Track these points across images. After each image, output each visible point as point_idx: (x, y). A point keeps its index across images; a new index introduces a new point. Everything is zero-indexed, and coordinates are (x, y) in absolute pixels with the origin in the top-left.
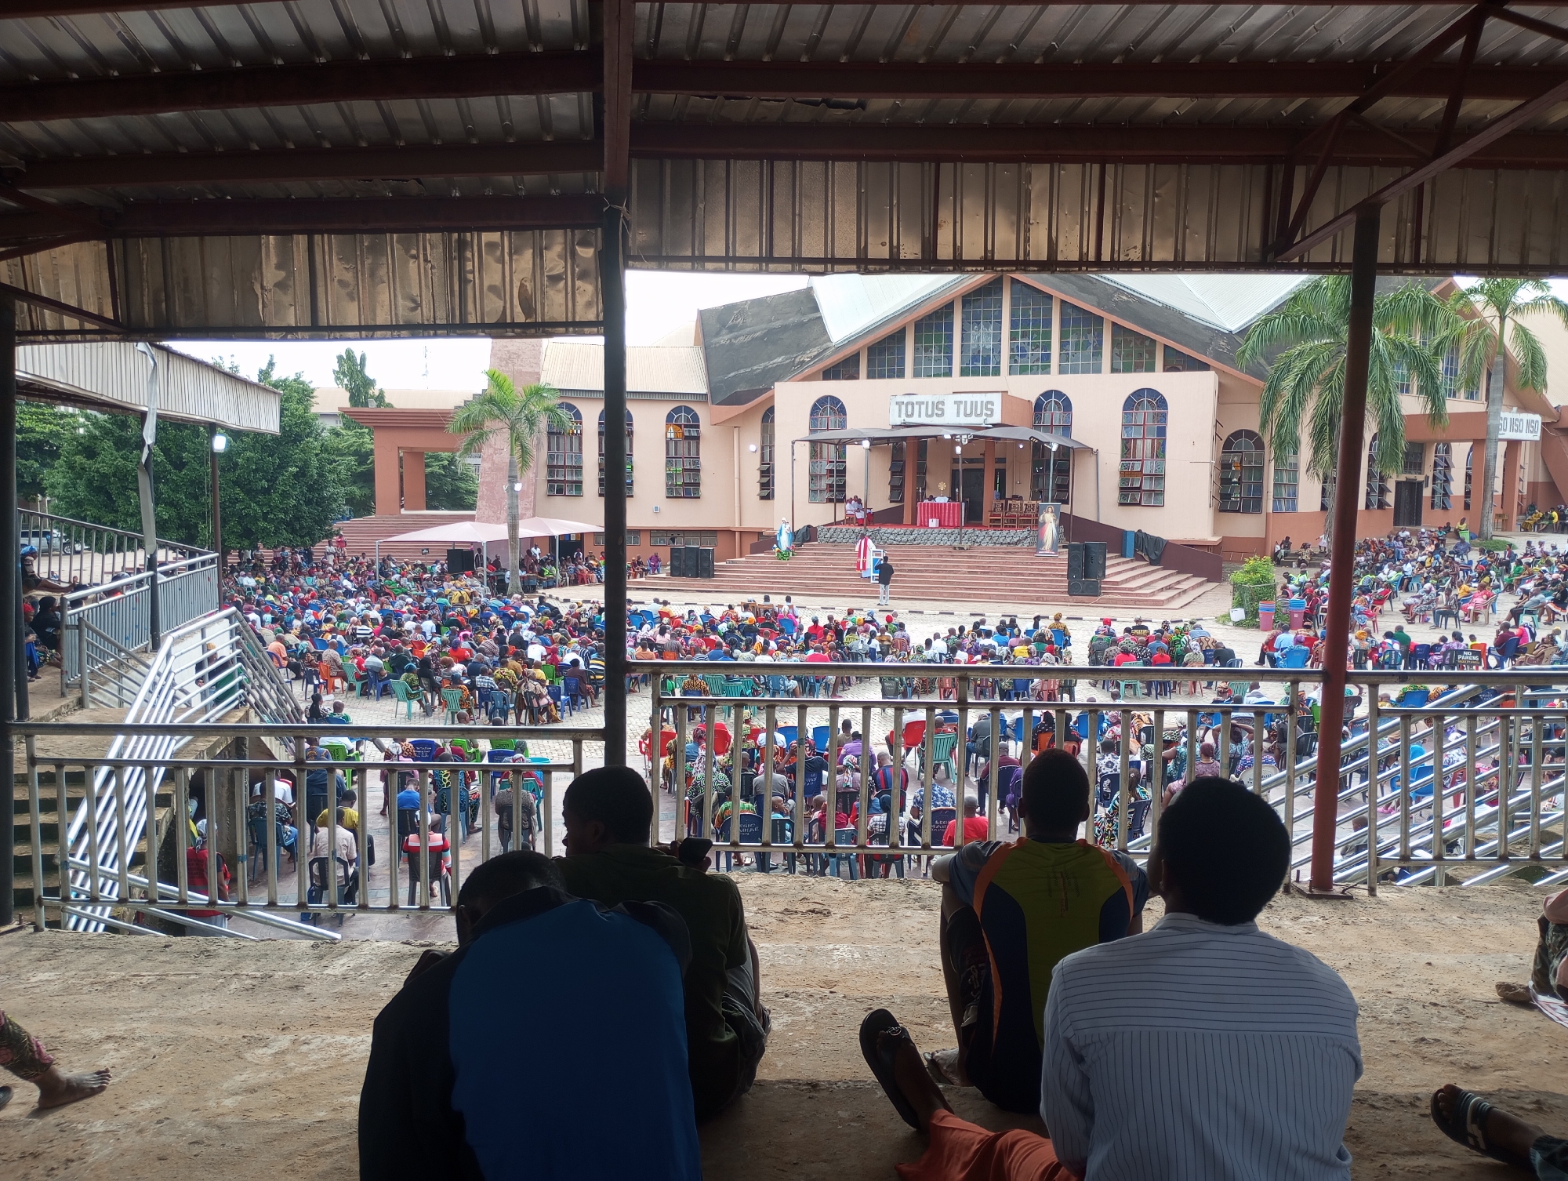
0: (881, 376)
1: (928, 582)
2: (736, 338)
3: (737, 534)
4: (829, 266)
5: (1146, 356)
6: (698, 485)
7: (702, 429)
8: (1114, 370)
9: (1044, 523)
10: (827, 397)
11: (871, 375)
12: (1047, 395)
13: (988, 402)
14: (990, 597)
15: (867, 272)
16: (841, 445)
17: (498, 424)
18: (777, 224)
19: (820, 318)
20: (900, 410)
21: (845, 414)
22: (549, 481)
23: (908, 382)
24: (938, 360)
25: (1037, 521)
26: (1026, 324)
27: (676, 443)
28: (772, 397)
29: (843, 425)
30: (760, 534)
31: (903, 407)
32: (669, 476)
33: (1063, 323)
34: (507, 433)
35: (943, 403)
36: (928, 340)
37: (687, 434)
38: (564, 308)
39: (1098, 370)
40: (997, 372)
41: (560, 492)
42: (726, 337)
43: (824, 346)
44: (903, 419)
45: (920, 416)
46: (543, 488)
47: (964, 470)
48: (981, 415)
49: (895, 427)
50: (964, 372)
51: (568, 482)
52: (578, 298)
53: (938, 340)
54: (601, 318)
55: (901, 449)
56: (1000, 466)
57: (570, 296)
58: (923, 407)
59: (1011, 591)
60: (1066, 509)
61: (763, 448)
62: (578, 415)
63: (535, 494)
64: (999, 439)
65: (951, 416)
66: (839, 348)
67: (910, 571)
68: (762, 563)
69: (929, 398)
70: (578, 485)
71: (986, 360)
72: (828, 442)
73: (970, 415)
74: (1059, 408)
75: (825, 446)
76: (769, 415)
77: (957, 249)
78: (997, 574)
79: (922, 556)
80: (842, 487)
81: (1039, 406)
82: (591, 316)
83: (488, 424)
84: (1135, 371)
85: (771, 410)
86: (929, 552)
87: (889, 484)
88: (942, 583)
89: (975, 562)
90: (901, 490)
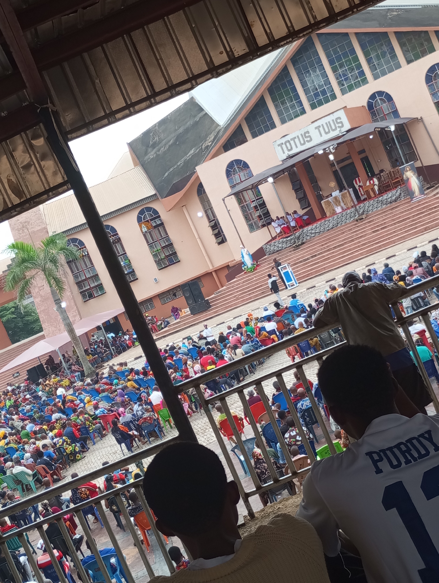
0: (261, 133)
1: (350, 250)
2: (159, 151)
3: (214, 274)
4: (193, 82)
5: (425, 43)
6: (175, 253)
7: (162, 217)
8: (409, 62)
9: (408, 179)
10: (232, 162)
11: (254, 136)
12: (373, 97)
13: (337, 119)
14: (394, 242)
15: (218, 75)
16: (255, 187)
17: (33, 272)
18: (150, 71)
19: (206, 114)
20: (282, 149)
21: (248, 167)
22: (81, 293)
23: (280, 129)
24: (293, 107)
25: (402, 180)
26: (339, 58)
27: (150, 233)
28: (198, 177)
29: (251, 175)
30: (228, 267)
31: (284, 146)
32: (155, 256)
33: (363, 47)
34: (41, 274)
35: (308, 132)
36: (281, 96)
37: (154, 224)
38: (40, 183)
39: (399, 66)
40: (334, 97)
41: (91, 296)
42: (152, 153)
43: (217, 130)
44: (287, 153)
45: (297, 147)
46: (79, 298)
47: (340, 169)
48: (336, 129)
49: (284, 161)
50: (313, 107)
51: (93, 288)
52: (47, 172)
53: (287, 94)
54: (66, 179)
55: (294, 172)
56: (363, 155)
57: (41, 174)
58: (297, 140)
59: (406, 232)
60: (418, 164)
61: (206, 212)
62: (81, 243)
63: (76, 305)
64: (354, 139)
65: (317, 138)
66: (227, 128)
67: (335, 248)
68: (237, 285)
69: (298, 133)
70: (100, 287)
71: (324, 92)
72: (246, 189)
73: (329, 132)
74: (385, 102)
75: (245, 193)
76: (200, 190)
77: (269, 35)
78: (392, 225)
79: (339, 235)
80: (267, 214)
81: (370, 106)
82: (59, 180)
83: (28, 274)
84: (423, 56)
85: (201, 186)
86: (342, 230)
87: (296, 199)
88: (359, 247)
89: (374, 223)
90: (306, 199)
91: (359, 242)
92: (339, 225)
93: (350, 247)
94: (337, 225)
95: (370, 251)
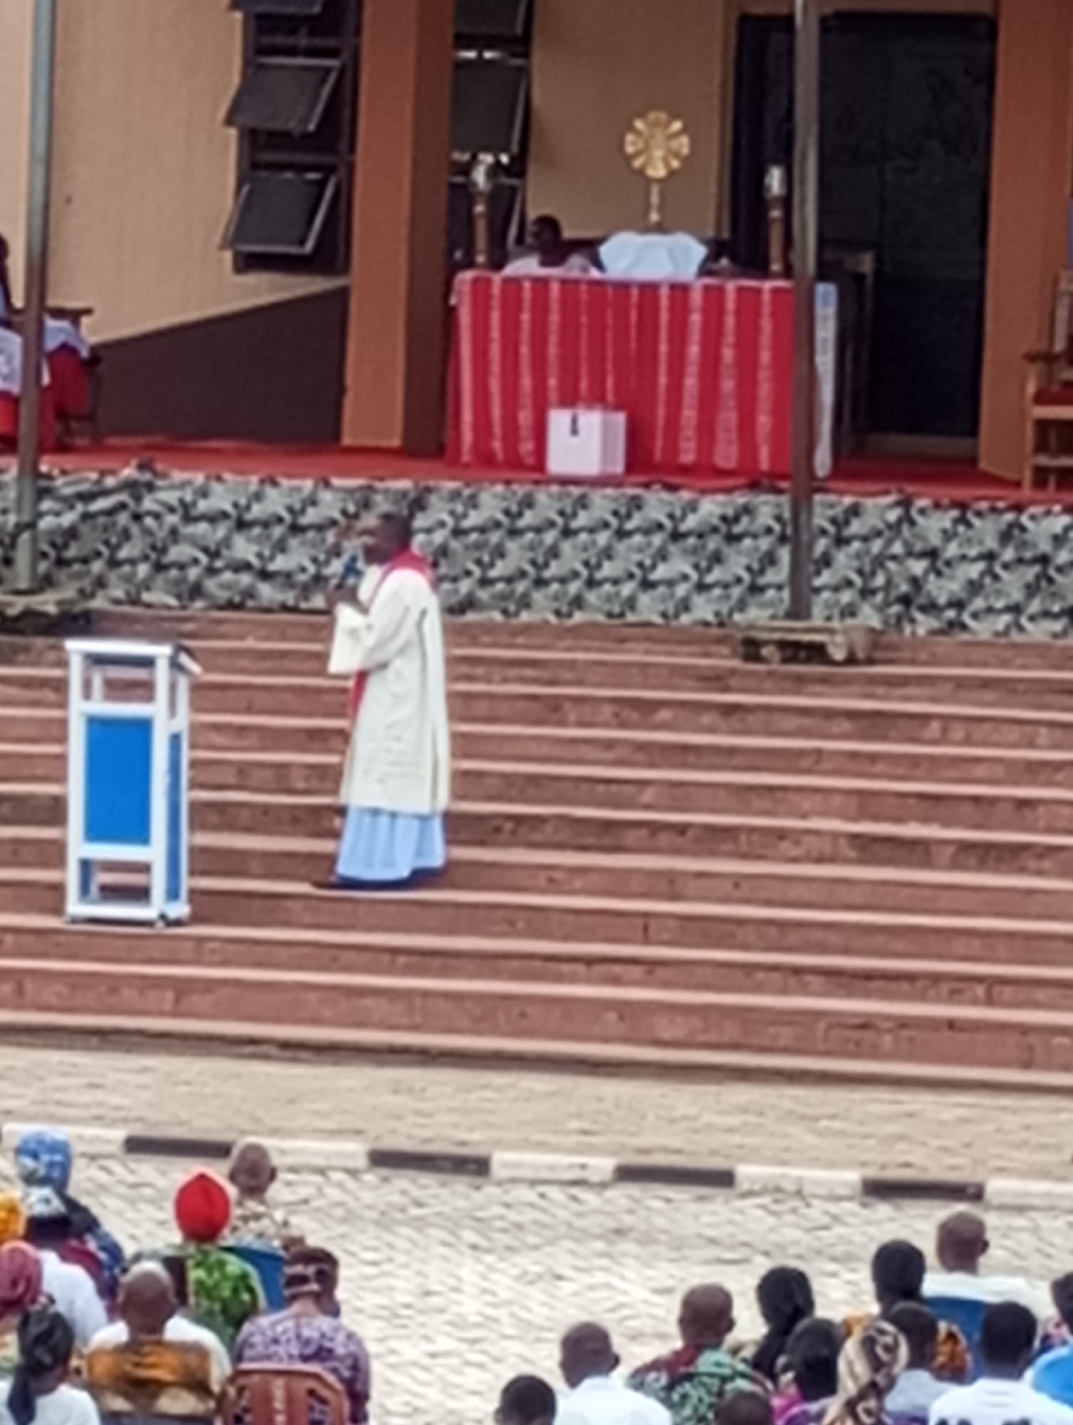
86: (551, 672)
87: (229, 121)
88: (645, 927)
89: (914, 761)
90: (329, 170)
91: (671, 885)
92: (541, 610)
93: (553, 886)
94: (525, 602)
95: (731, 1031)
